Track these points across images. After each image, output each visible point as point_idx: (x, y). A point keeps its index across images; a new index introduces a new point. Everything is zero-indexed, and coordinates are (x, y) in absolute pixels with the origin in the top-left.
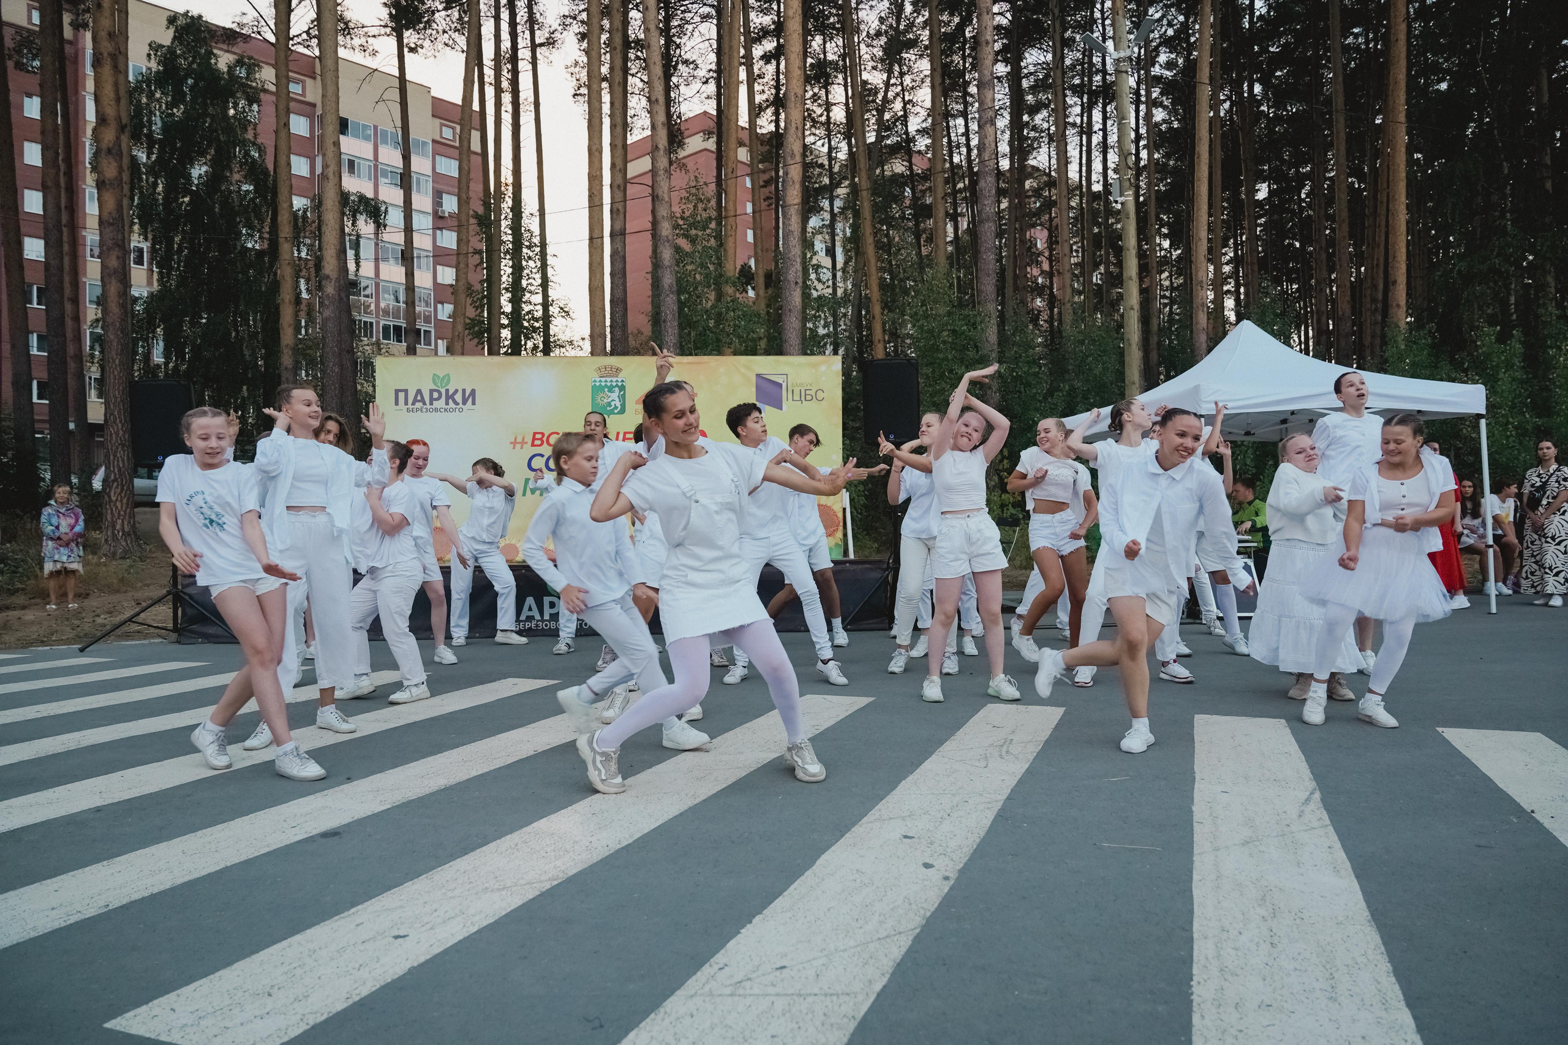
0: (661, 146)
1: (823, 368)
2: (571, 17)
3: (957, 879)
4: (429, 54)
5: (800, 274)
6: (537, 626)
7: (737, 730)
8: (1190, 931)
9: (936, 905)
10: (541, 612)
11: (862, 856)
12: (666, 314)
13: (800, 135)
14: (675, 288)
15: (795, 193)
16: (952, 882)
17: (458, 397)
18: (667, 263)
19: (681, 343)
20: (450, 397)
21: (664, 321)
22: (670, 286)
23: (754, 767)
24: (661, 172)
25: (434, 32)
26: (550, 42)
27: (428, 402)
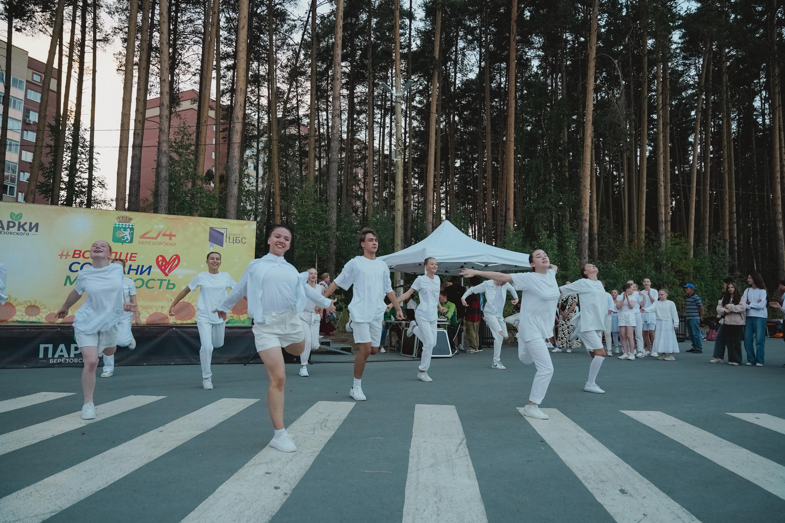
0: (165, 104)
1: (246, 227)
2: (119, 29)
3: (291, 495)
4: (29, 34)
5: (238, 178)
6: (65, 361)
7: (181, 419)
8: (402, 512)
9: (278, 509)
10: (69, 353)
11: (241, 485)
12: (161, 191)
13: (242, 108)
14: (168, 178)
15: (238, 137)
16: (288, 496)
17: (27, 227)
18: (164, 165)
19: (169, 208)
20: (21, 226)
21: (160, 195)
22: (165, 177)
23: (188, 439)
24: (164, 117)
25: (33, 23)
26: (106, 40)
27: (6, 228)
